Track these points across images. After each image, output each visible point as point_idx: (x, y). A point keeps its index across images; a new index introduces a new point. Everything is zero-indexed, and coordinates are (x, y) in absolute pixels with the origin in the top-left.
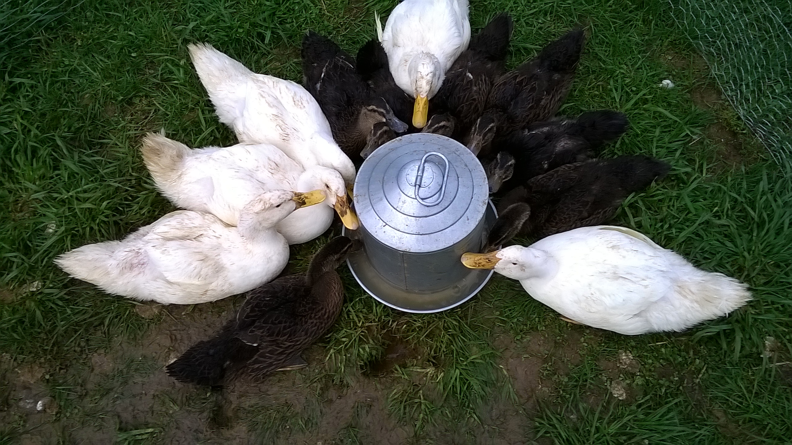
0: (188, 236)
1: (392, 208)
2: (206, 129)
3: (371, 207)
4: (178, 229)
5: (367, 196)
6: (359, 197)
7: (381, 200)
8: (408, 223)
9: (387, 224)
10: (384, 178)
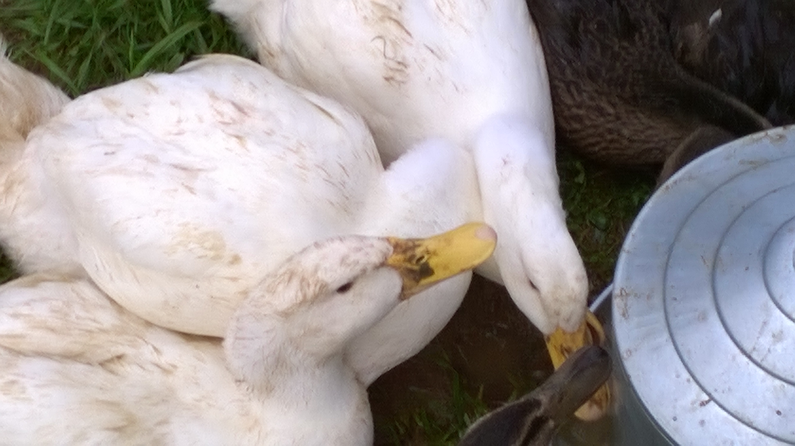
1: (737, 351)
2: (174, 28)
3: (666, 335)
5: (657, 300)
6: (631, 301)
7: (703, 317)
8: (784, 405)
9: (712, 398)
10: (718, 250)
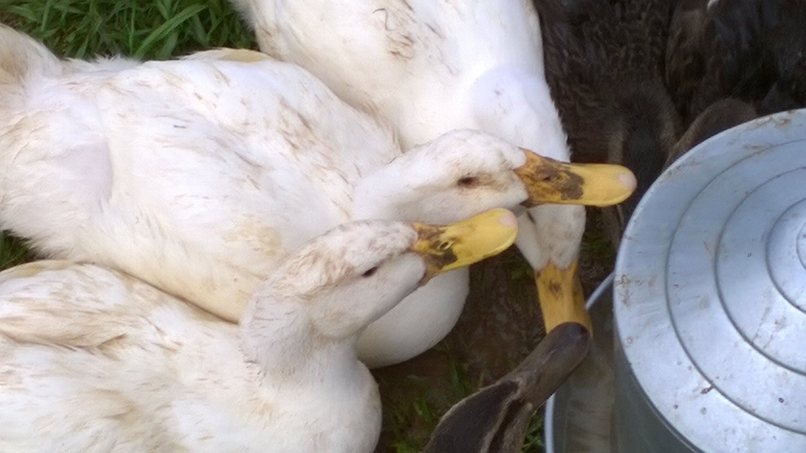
0: (80, 337)
1: (738, 337)
3: (667, 323)
4: (52, 312)
5: (659, 287)
6: (632, 288)
7: (705, 304)
8: (786, 393)
9: (713, 386)
10: (721, 236)
